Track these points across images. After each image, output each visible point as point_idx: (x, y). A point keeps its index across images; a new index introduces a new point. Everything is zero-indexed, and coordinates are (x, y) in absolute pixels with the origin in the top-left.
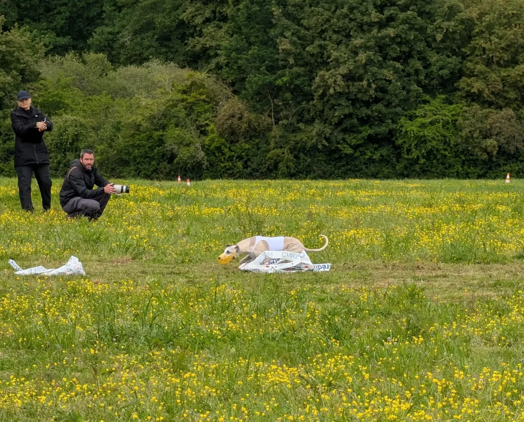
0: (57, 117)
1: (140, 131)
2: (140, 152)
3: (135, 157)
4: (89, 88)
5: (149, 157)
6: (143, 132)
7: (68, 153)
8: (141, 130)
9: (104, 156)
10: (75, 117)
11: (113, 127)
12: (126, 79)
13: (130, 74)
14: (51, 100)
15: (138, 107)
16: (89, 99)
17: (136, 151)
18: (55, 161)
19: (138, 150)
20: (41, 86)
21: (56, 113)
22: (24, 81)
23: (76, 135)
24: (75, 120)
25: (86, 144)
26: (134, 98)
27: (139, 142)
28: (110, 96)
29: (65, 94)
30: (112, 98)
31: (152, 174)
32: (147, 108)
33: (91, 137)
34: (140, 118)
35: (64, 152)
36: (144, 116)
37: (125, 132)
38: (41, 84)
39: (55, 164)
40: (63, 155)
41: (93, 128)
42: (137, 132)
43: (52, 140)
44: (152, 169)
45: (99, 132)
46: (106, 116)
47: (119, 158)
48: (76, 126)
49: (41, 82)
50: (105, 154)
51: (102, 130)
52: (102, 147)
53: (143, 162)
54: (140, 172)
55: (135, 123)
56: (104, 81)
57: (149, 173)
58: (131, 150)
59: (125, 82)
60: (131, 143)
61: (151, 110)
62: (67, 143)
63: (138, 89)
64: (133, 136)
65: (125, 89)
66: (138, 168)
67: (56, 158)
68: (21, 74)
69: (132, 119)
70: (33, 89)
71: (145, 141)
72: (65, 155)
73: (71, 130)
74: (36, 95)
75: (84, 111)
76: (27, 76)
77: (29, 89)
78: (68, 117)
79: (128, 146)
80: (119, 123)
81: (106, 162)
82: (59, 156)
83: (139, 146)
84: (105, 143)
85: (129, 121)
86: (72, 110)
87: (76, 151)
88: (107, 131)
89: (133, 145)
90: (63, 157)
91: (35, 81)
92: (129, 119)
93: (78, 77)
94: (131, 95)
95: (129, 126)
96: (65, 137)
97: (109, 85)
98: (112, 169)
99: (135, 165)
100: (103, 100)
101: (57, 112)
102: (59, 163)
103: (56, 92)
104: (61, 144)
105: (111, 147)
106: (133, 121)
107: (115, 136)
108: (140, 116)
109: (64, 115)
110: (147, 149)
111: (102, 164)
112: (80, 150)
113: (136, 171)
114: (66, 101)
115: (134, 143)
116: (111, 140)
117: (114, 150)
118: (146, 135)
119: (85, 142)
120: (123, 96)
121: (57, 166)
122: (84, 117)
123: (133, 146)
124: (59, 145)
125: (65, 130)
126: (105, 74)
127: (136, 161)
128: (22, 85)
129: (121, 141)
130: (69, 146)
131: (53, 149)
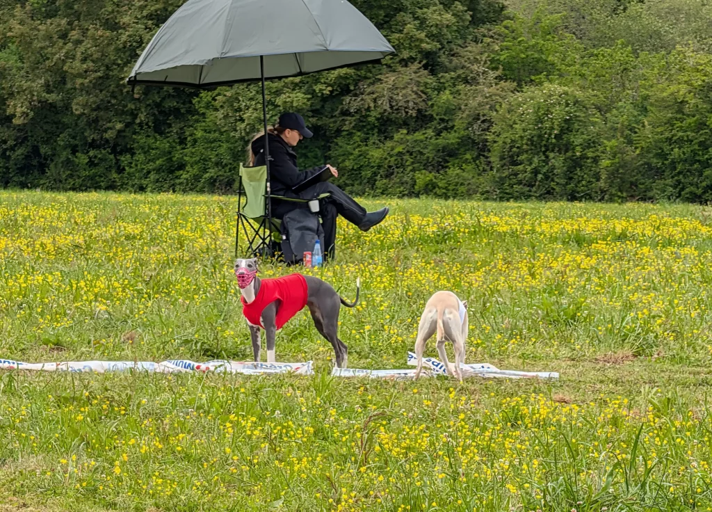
0: (533, 88)
1: (684, 114)
2: (684, 153)
3: (673, 162)
4: (593, 34)
5: (699, 161)
6: (688, 116)
7: (552, 155)
8: (686, 110)
9: (617, 160)
10: (566, 88)
11: (635, 105)
12: (661, 17)
13: (668, 8)
14: (523, 56)
15: (682, 69)
16: (592, 55)
17: (676, 150)
18: (529, 168)
19: (680, 148)
20: (507, 31)
21: (532, 81)
22: (475, 22)
23: (566, 121)
24: (566, 93)
25: (585, 136)
26: (674, 52)
27: (680, 134)
28: (629, 48)
29: (549, 45)
30: (634, 52)
31: (704, 193)
32: (698, 71)
33: (594, 124)
34: (683, 89)
35: (544, 153)
36: (691, 85)
37: (655, 114)
38: (506, 27)
39: (528, 175)
40: (543, 158)
41: (599, 109)
42: (679, 116)
43: (524, 130)
44: (704, 184)
45: (608, 115)
46: (623, 85)
47: (646, 163)
48: (567, 105)
49: (505, 22)
50: (619, 155)
51: (614, 111)
52: (614, 142)
53: (688, 171)
54: (683, 189)
55: (676, 99)
56: (621, 21)
57: (699, 192)
58: (666, 148)
59: (658, 24)
60: (667, 134)
61: (705, 76)
62: (550, 135)
63: (683, 34)
64: (670, 123)
65: (658, 33)
66: (679, 182)
67: (531, 164)
68: (469, 9)
69: (669, 91)
70: (492, 37)
71: (692, 131)
72: (547, 157)
73: (558, 113)
74: (497, 48)
75: (582, 76)
76: (480, 12)
77: (484, 36)
78: (554, 87)
79: (660, 141)
80: (646, 98)
81: (621, 171)
82: (536, 160)
83: (680, 142)
84: (619, 135)
85: (665, 94)
86: (561, 76)
87: (567, 151)
88: (624, 112)
89: (671, 139)
90: (544, 161)
91: (493, 21)
92: (663, 90)
93: (573, 14)
94: (668, 47)
95: (663, 104)
96: (548, 125)
97: (629, 27)
98: (632, 183)
99: (673, 177)
100: (618, 56)
101: (533, 78)
102: (536, 172)
103: (533, 42)
104: (540, 136)
105: (630, 142)
106: (672, 94)
107: (637, 122)
108: (685, 86)
109: (546, 84)
110: (696, 147)
111: (613, 174)
112: (574, 149)
113: (675, 187)
114: (550, 58)
115: (673, 136)
116: (630, 130)
117: (636, 148)
118: (695, 122)
119: (583, 133)
120: (655, 49)
121: (531, 178)
122: (583, 88)
123: (669, 140)
124: (535, 139)
125: (548, 112)
126: (622, 8)
127: (675, 168)
128: (471, 29)
129: (648, 132)
130: (554, 141)
131: (525, 147)
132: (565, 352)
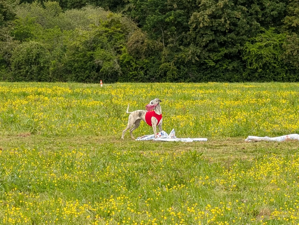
0: (26, 43)
1: (78, 52)
2: (79, 65)
3: (75, 68)
4: (47, 24)
5: (84, 68)
6: (80, 52)
7: (33, 66)
8: (79, 50)
9: (55, 68)
10: (38, 43)
11: (62, 49)
12: (71, 18)
13: (73, 15)
14: (22, 32)
15: (78, 36)
16: (46, 31)
17: (76, 64)
18: (25, 71)
19: (77, 63)
20: (16, 23)
21: (25, 40)
22: (6, 19)
23: (38, 54)
24: (37, 44)
25: (44, 59)
26: (75, 30)
27: (77, 58)
28: (60, 29)
29: (32, 28)
30: (61, 30)
31: (86, 79)
32: (83, 36)
33: (47, 55)
34: (78, 43)
35: (30, 65)
36: (81, 41)
37: (69, 52)
38: (16, 22)
39: (24, 73)
40: (30, 67)
41: (49, 50)
42: (77, 52)
43: (23, 57)
44: (86, 76)
45: (52, 52)
46: (57, 41)
47: (65, 69)
48: (38, 48)
49: (16, 20)
50: (56, 66)
51: (55, 51)
52: (54, 61)
53: (80, 71)
54: (78, 78)
55: (76, 46)
56: (57, 19)
57: (84, 79)
58: (73, 64)
59: (70, 20)
60: (73, 59)
61: (86, 38)
62: (32, 59)
63: (78, 24)
64: (74, 54)
65: (70, 24)
66: (77, 75)
67: (25, 69)
68: (3, 15)
69: (73, 44)
70: (11, 25)
71: (81, 57)
72: (31, 66)
73: (35, 51)
74: (13, 28)
75: (43, 38)
76: (7, 16)
77: (9, 24)
78: (33, 42)
79: (71, 61)
80: (65, 46)
81: (57, 71)
82: (27, 67)
83: (77, 61)
84: (56, 59)
85: (72, 45)
86: (36, 38)
87: (38, 64)
88: (58, 51)
89: (74, 60)
90: (30, 68)
91: (13, 19)
92: (71, 43)
93: (40, 17)
94: (73, 28)
95: (71, 48)
96: (31, 55)
97: (60, 21)
98: (61, 76)
99: (75, 74)
100: (55, 31)
101: (26, 39)
102: (27, 72)
103: (25, 27)
104: (29, 60)
105: (60, 61)
106: (75, 45)
107: (63, 55)
108: (79, 42)
109: (31, 41)
110: (83, 63)
111: (54, 72)
112: (40, 64)
113: (76, 77)
114: (32, 32)
115: (75, 59)
116: (60, 57)
117: (62, 63)
118: (82, 54)
119: (43, 58)
120: (69, 29)
121: (25, 74)
122: (43, 43)
123: (74, 61)
124: (27, 60)
125: (31, 51)
126: (57, 15)
127: (76, 70)
128: (4, 22)
129: (66, 58)
130: (33, 61)
131: (23, 63)
132: (7, 133)
